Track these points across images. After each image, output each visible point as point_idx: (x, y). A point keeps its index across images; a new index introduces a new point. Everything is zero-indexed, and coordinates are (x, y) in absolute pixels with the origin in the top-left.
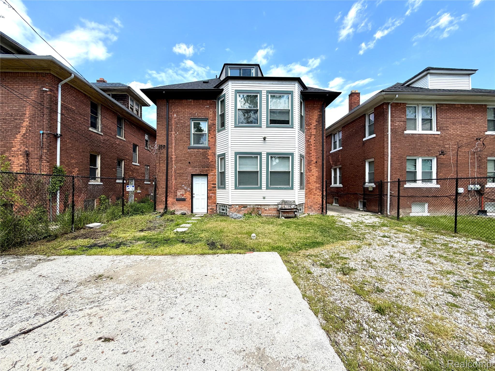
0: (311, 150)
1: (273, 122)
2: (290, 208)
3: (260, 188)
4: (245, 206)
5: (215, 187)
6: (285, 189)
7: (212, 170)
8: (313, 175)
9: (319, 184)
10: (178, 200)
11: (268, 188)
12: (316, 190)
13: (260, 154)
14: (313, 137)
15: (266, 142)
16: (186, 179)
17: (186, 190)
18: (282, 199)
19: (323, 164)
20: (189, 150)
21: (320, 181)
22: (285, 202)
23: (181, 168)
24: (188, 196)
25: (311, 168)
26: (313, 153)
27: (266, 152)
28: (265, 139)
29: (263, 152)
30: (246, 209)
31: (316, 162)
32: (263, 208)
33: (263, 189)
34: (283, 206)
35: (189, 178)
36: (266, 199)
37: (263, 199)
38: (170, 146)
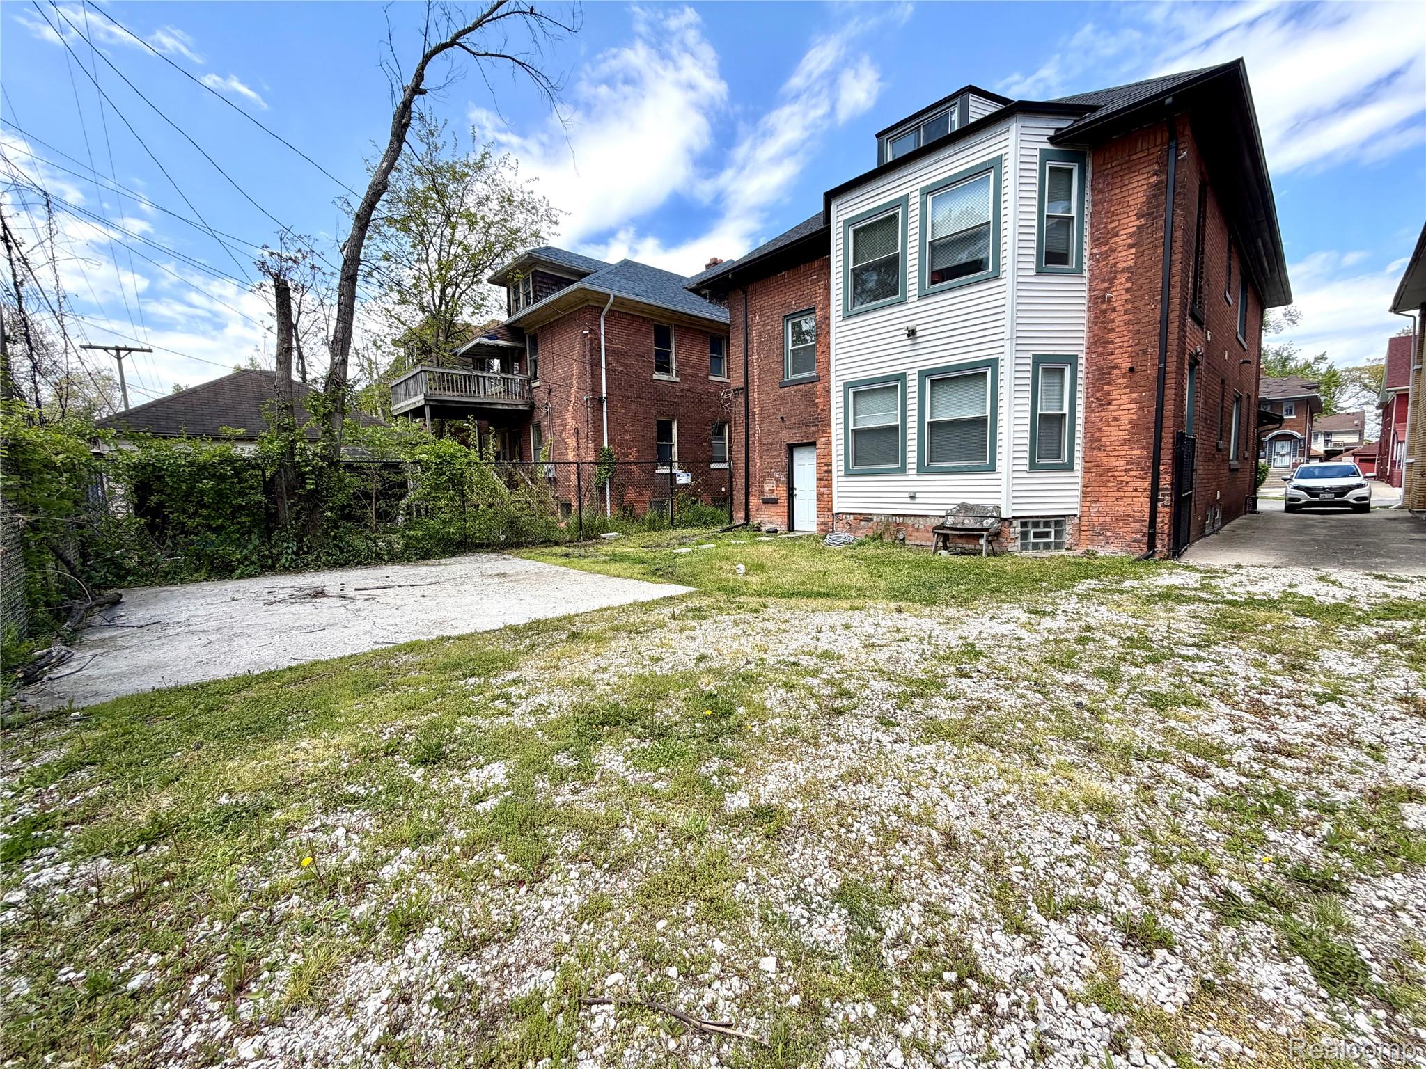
0: (1113, 330)
1: (940, 276)
3: (902, 471)
4: (867, 518)
5: (830, 472)
6: (970, 471)
7: (824, 432)
8: (1116, 419)
9: (1143, 448)
10: (766, 501)
11: (921, 470)
12: (1127, 472)
13: (902, 377)
14: (1122, 278)
15: (919, 340)
16: (778, 456)
17: (777, 480)
18: (959, 501)
19: (1162, 373)
20: (781, 391)
21: (1147, 438)
22: (966, 509)
23: (769, 433)
24: (782, 493)
25: (1108, 393)
26: (1121, 339)
27: (916, 371)
28: (912, 333)
29: (909, 372)
30: (870, 524)
31: (1132, 370)
32: (910, 523)
33: (909, 472)
34: (960, 519)
35: (783, 453)
36: (917, 501)
37: (908, 500)
38: (750, 388)
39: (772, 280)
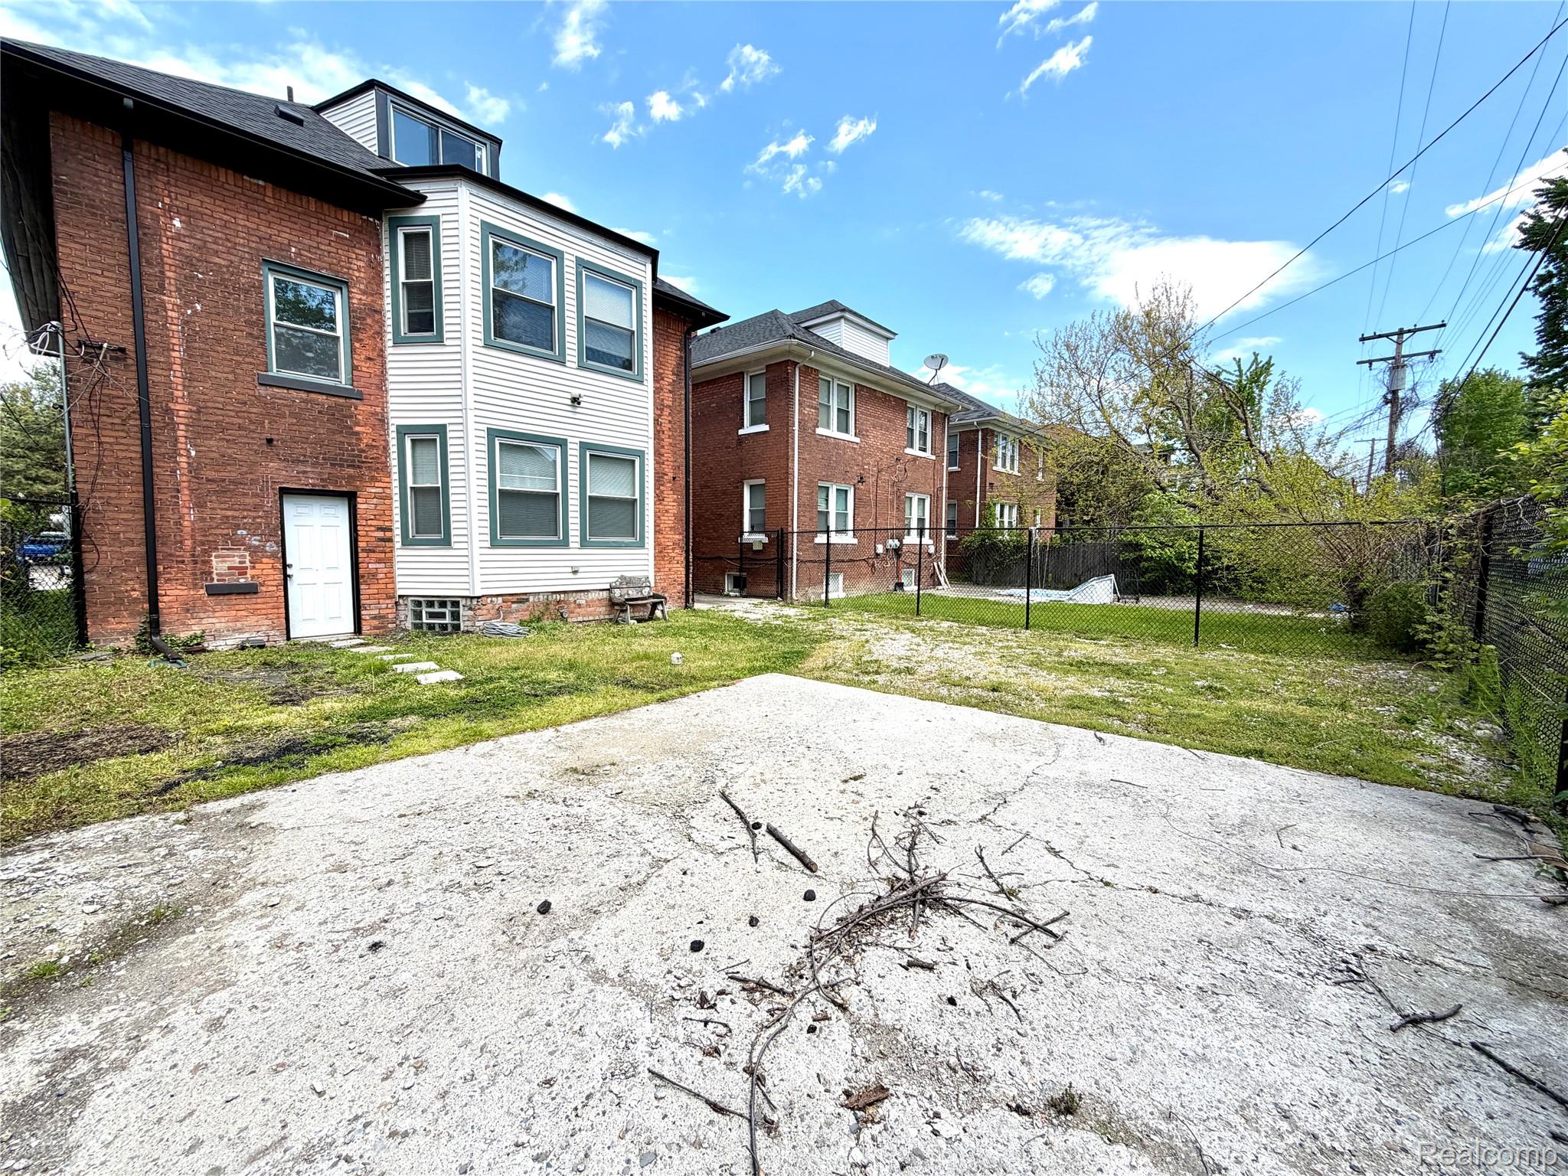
0: (663, 447)
1: (593, 354)
2: (639, 596)
3: (565, 543)
4: (521, 599)
5: (390, 540)
6: (627, 546)
7: (373, 479)
8: (667, 511)
9: (680, 534)
10: (215, 592)
11: (584, 544)
12: (673, 549)
13: (562, 443)
14: (667, 411)
15: (578, 410)
16: (256, 508)
17: (254, 551)
18: (619, 574)
19: (687, 482)
20: (262, 391)
21: (681, 527)
22: (627, 582)
23: (225, 461)
24: (267, 571)
25: (662, 492)
26: (668, 456)
27: (577, 441)
28: (575, 401)
29: (570, 440)
30: (524, 606)
31: (674, 478)
32: (572, 599)
33: (571, 545)
34: (625, 591)
35: (270, 502)
36: (579, 575)
37: (571, 576)
38: (153, 355)
39: (225, 176)
